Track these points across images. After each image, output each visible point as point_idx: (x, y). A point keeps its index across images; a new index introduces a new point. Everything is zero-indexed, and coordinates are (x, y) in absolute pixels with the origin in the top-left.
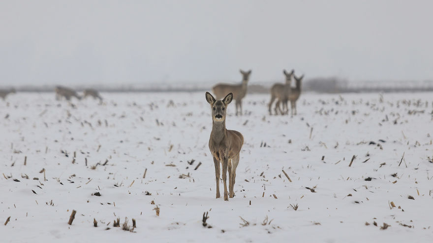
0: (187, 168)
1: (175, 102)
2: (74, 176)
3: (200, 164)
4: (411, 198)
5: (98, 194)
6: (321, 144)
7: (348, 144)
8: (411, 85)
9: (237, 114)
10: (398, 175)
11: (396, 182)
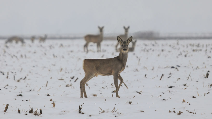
0: (70, 81)
1: (64, 45)
2: (8, 85)
3: (77, 79)
4: (194, 97)
5: (21, 95)
6: (144, 68)
7: (159, 68)
8: (194, 36)
9: (98, 51)
10: (187, 85)
11: (186, 88)
